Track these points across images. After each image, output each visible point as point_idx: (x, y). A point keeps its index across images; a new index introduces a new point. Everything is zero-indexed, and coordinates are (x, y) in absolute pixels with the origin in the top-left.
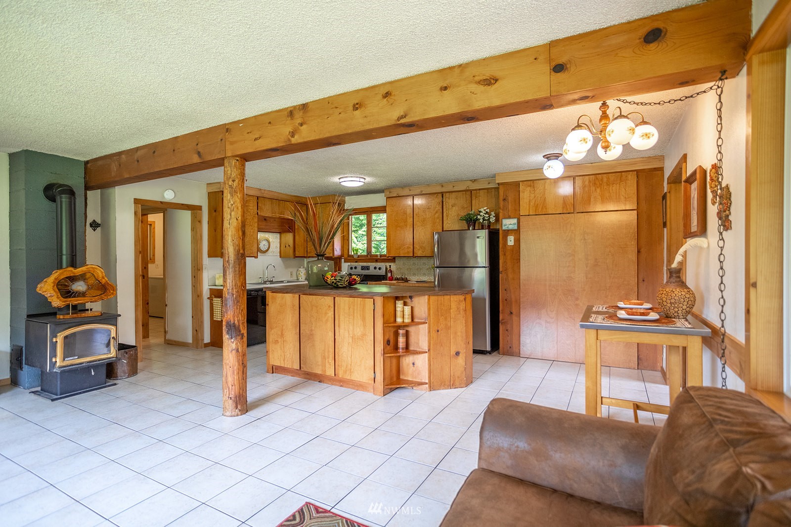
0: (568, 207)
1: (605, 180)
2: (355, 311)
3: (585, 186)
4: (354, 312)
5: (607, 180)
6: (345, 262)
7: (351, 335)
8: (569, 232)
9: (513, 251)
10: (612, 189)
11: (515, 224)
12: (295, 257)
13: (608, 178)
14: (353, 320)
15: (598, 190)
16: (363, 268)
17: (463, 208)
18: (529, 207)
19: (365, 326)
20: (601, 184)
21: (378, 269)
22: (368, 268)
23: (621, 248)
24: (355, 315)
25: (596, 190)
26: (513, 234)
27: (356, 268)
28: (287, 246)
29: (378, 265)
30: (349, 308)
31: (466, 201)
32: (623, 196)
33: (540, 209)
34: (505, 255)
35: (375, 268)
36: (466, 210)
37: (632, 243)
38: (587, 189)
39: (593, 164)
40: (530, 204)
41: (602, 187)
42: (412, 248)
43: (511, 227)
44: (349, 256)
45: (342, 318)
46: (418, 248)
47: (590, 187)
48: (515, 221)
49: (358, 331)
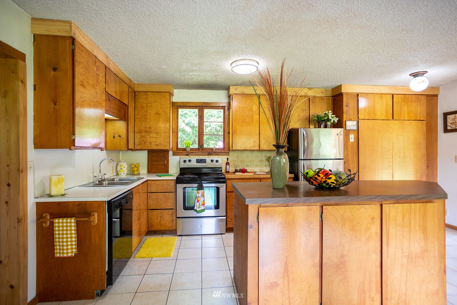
0: (389, 115)
1: (410, 99)
2: (412, 221)
3: (399, 102)
4: (410, 223)
5: (411, 99)
6: (173, 155)
7: (406, 254)
8: (389, 133)
9: (353, 146)
10: (414, 106)
11: (354, 126)
12: (128, 149)
13: (411, 98)
14: (410, 232)
15: (406, 105)
16: (198, 161)
17: (303, 110)
18: (365, 113)
19: (426, 238)
20: (408, 102)
21: (215, 162)
22: (204, 161)
23: (418, 145)
24: (412, 226)
25: (405, 105)
26: (353, 133)
27: (190, 161)
28: (116, 136)
29: (215, 158)
30: (403, 218)
31: (305, 105)
32: (419, 111)
33: (372, 115)
34: (347, 149)
35: (212, 161)
36: (305, 112)
37: (424, 142)
38: (400, 104)
39: (403, 87)
40: (365, 111)
41: (408, 103)
42: (258, 142)
43: (352, 128)
44: (177, 149)
45: (392, 231)
46: (264, 142)
47: (402, 103)
48: (355, 123)
49: (417, 246)
